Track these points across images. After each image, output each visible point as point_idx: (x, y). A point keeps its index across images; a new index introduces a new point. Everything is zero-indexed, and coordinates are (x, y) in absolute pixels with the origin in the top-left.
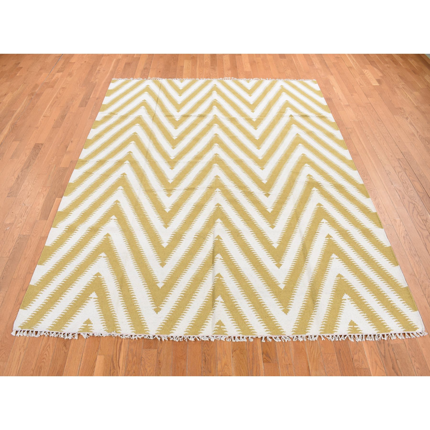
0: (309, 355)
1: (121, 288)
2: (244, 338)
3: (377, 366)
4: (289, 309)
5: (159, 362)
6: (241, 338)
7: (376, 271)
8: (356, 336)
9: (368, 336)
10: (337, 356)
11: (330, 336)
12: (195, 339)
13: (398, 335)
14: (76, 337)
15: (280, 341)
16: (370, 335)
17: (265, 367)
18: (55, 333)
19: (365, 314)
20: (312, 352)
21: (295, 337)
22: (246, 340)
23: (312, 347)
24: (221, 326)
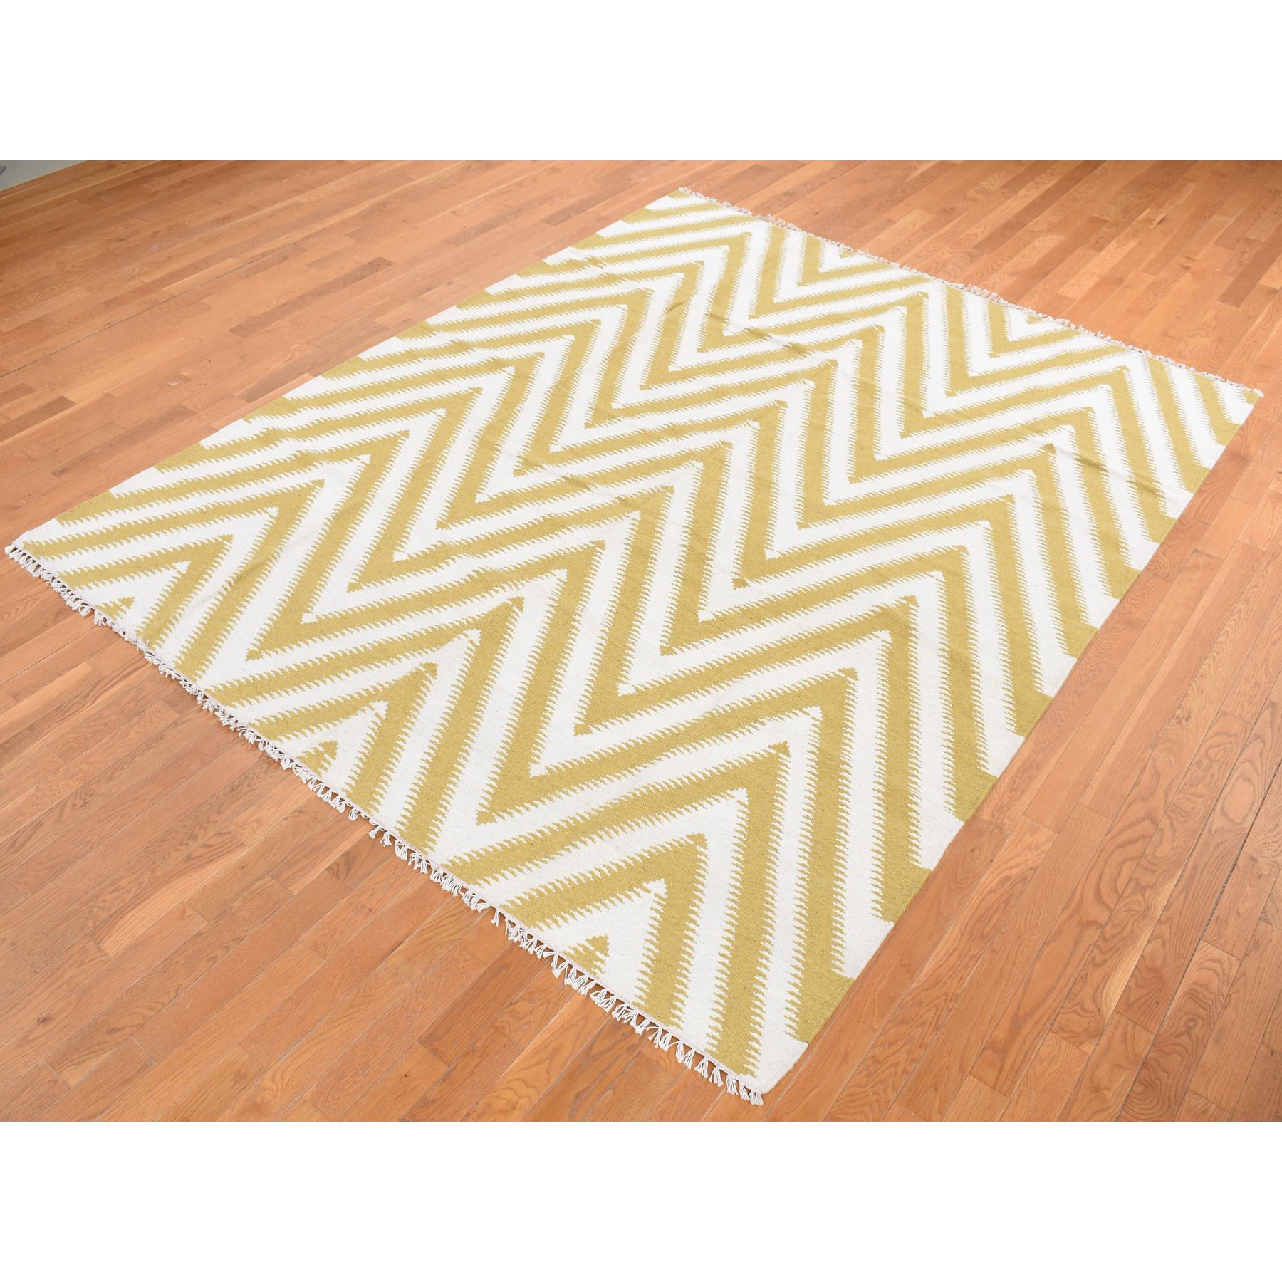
0: (428, 926)
1: (236, 582)
2: (344, 803)
3: (547, 1062)
4: (498, 819)
5: (160, 737)
6: (337, 798)
7: (810, 893)
8: (573, 971)
9: (603, 992)
10: (485, 972)
11: (518, 927)
12: (256, 744)
13: (680, 1046)
14: (84, 613)
15: (404, 857)
16: (609, 994)
17: (318, 878)
18: (60, 584)
19: (656, 951)
20: (442, 926)
21: (441, 872)
22: (341, 809)
23: (455, 918)
24: (326, 752)
